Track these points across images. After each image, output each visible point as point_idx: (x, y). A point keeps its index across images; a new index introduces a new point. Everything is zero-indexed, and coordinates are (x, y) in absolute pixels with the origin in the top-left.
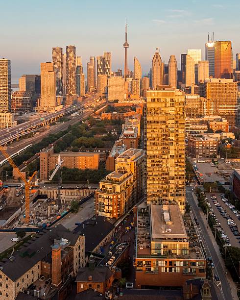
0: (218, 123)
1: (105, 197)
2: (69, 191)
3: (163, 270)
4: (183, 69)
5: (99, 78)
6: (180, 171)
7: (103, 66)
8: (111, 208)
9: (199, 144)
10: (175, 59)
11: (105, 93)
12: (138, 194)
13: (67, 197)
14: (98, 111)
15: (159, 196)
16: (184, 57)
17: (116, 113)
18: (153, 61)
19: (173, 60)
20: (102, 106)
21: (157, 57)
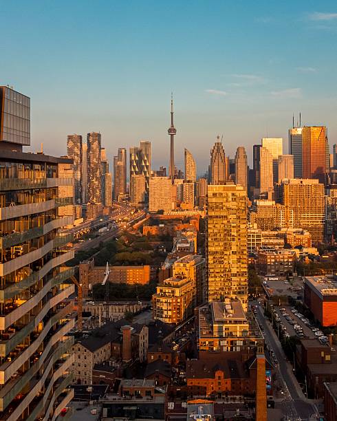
0: (297, 237)
1: (164, 301)
2: (117, 307)
3: (225, 349)
4: (256, 167)
5: (132, 179)
6: (242, 268)
7: (139, 163)
8: (170, 313)
9: (271, 259)
10: (245, 153)
11: (142, 203)
12: (199, 298)
13: (114, 314)
14: (136, 224)
15: (221, 294)
16: (257, 148)
17: (163, 225)
18: (212, 154)
19: (241, 154)
20: (141, 219)
21: (218, 149)
